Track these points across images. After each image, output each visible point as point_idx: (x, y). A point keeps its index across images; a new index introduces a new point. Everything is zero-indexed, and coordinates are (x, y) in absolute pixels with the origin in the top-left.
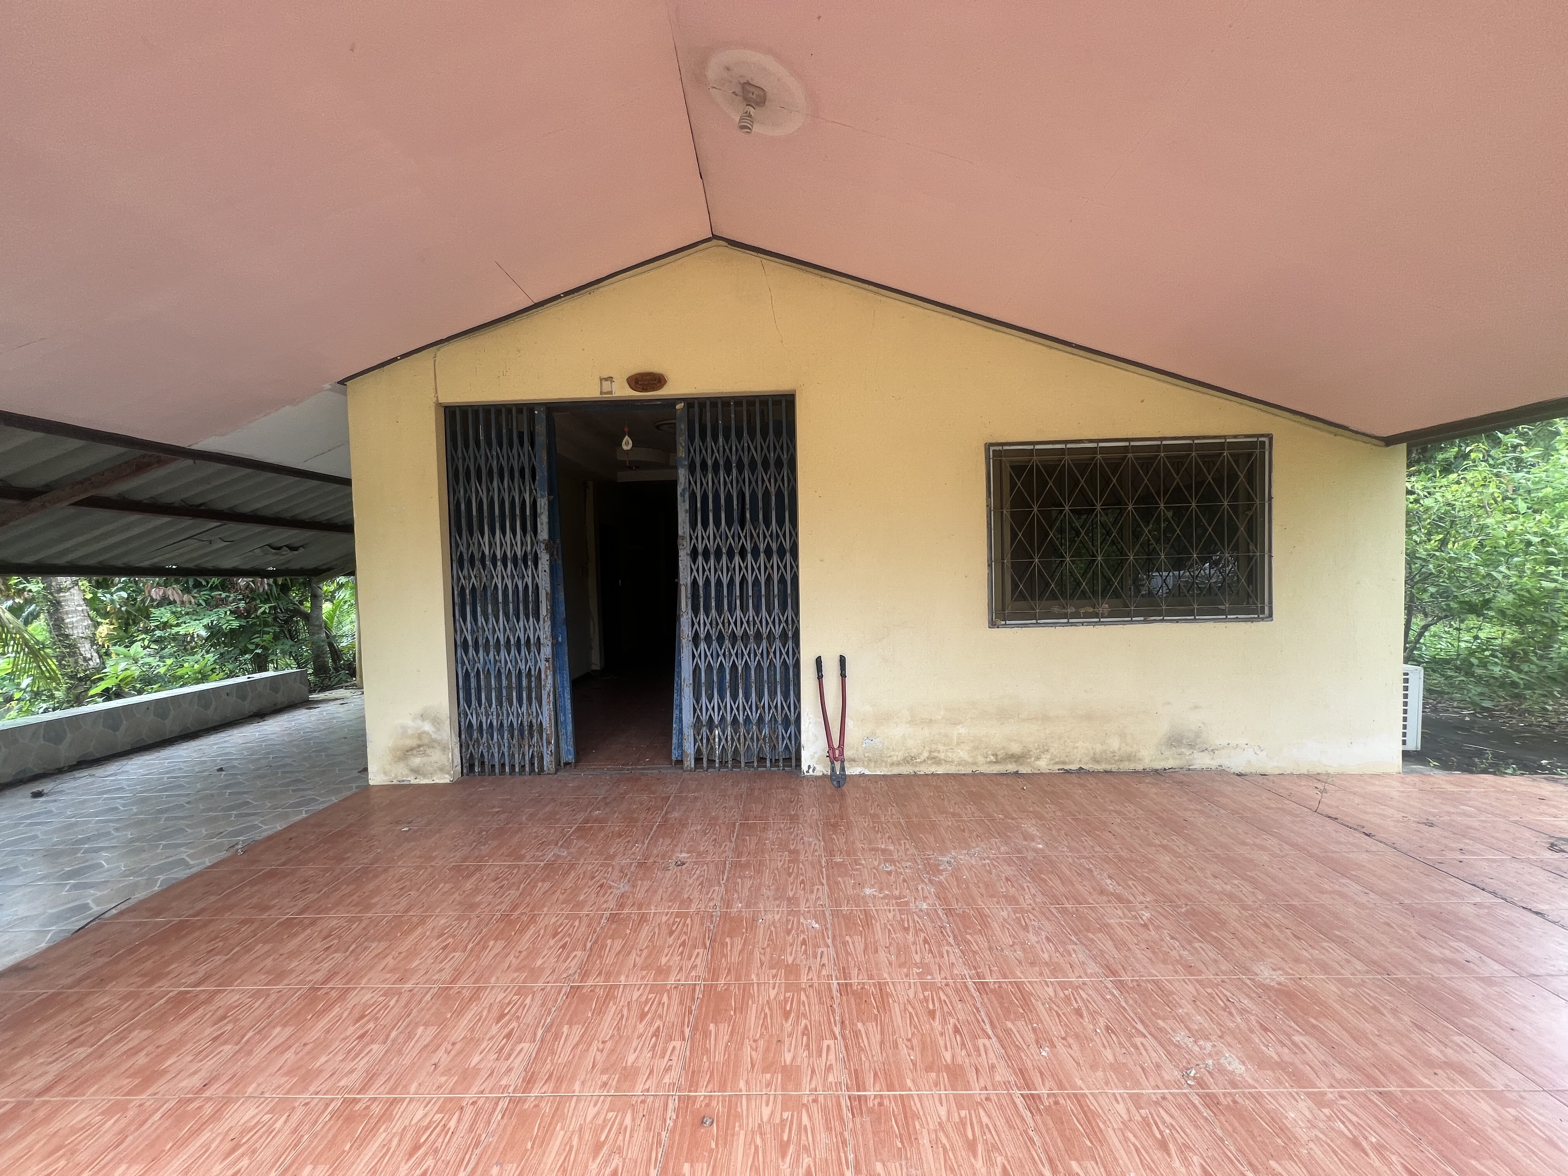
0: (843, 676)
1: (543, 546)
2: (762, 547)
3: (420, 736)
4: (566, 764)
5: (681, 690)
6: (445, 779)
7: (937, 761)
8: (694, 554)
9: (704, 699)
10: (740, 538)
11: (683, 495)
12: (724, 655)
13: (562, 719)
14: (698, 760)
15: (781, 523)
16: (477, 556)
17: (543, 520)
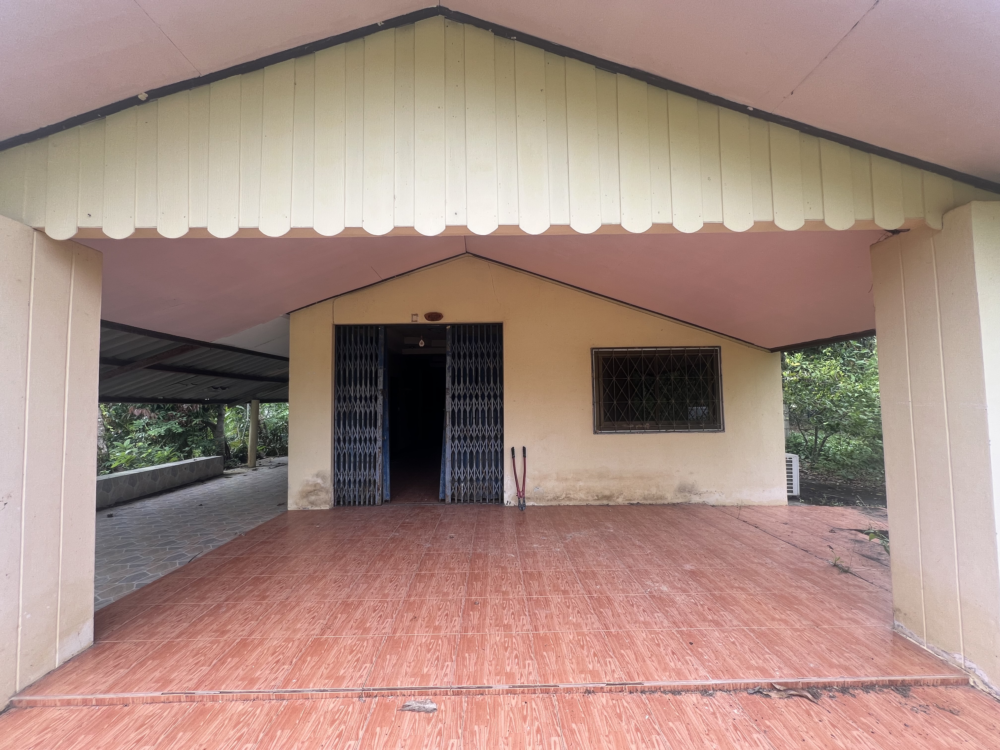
0: (524, 456)
1: (380, 392)
2: (486, 394)
3: (315, 486)
4: (386, 501)
5: (445, 464)
6: (326, 507)
7: (569, 499)
8: (453, 397)
9: (456, 468)
10: (475, 390)
11: (449, 369)
12: (467, 446)
13: (385, 478)
14: (453, 499)
15: (495, 383)
16: (347, 397)
17: (381, 380)
